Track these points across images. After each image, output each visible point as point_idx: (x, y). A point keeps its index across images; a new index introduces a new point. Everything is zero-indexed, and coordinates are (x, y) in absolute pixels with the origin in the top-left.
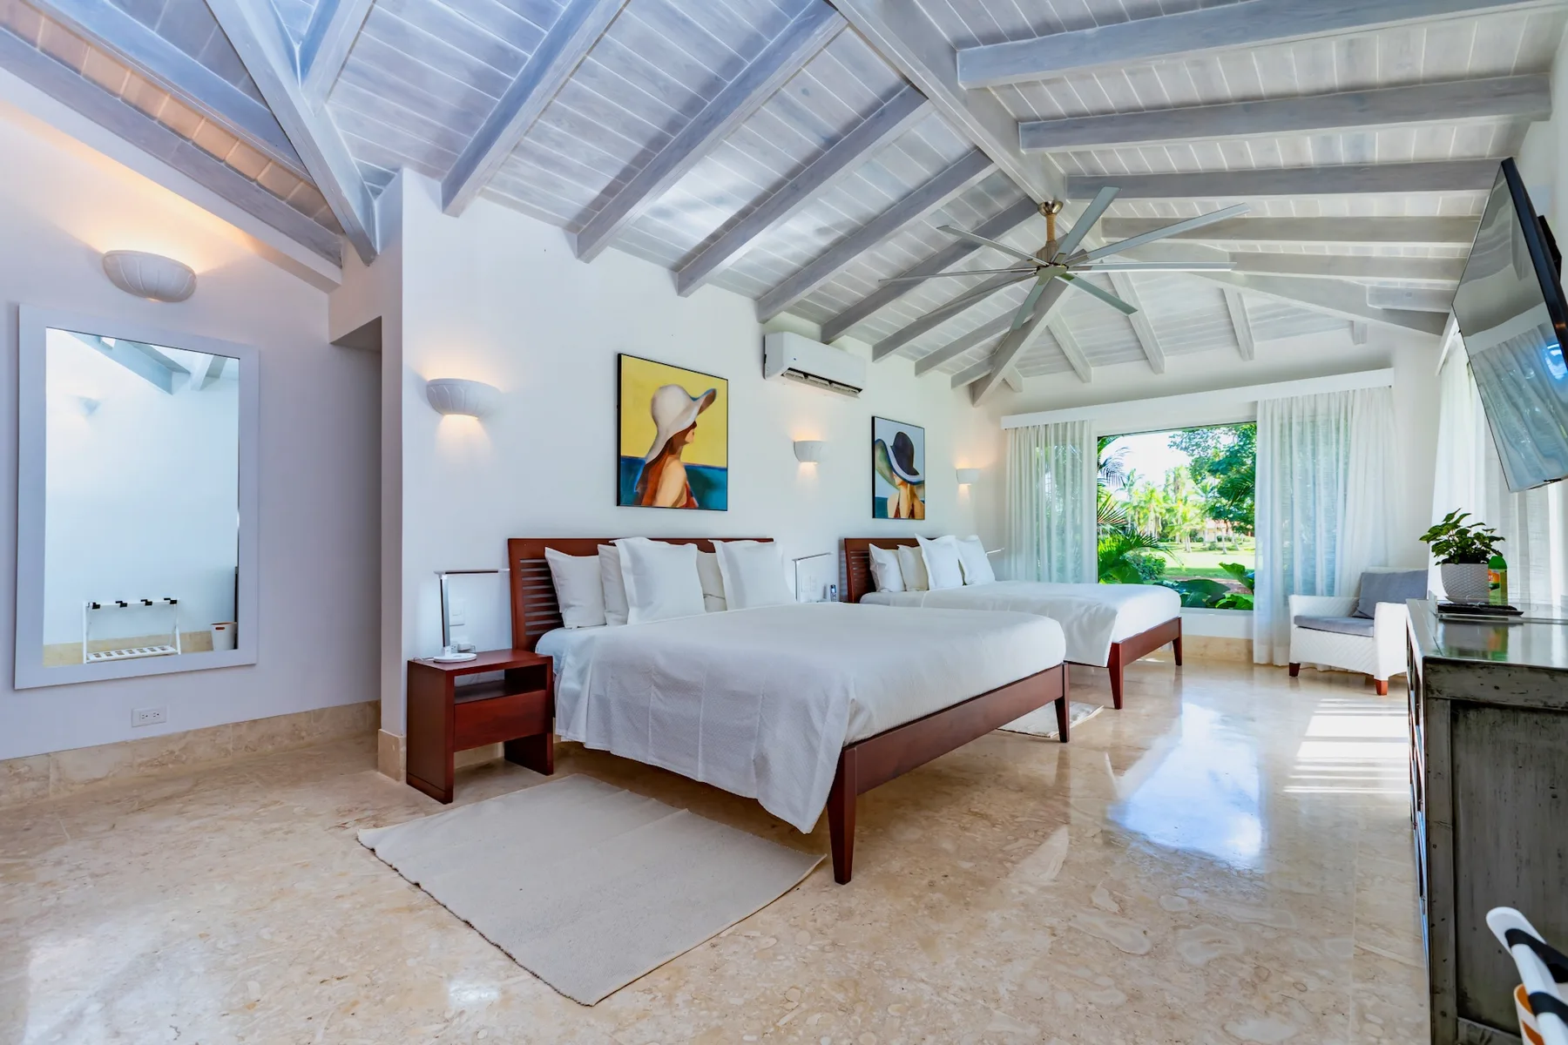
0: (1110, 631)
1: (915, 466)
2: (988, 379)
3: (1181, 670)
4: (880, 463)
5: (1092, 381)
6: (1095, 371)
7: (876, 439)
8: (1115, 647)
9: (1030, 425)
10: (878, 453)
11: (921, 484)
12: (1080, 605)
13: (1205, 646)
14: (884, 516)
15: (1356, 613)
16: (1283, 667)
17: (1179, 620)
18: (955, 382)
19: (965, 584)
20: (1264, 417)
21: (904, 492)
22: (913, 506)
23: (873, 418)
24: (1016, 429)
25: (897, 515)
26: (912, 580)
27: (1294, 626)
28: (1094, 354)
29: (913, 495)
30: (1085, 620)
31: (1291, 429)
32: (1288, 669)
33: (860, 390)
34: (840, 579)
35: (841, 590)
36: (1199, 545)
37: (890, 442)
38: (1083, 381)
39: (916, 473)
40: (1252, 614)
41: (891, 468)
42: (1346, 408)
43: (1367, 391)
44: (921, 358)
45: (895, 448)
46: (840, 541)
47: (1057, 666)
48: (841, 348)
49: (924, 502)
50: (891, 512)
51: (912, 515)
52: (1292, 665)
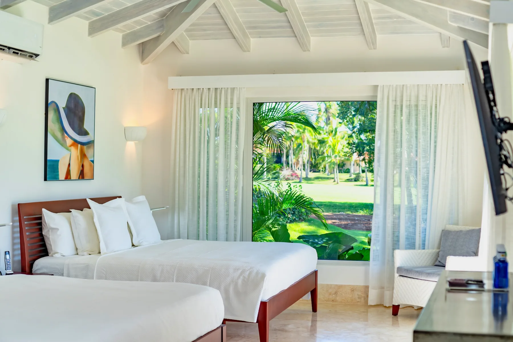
0: (260, 291)
1: (87, 126)
2: (157, 40)
3: (316, 316)
4: (53, 126)
5: (251, 52)
6: (253, 42)
7: (49, 101)
8: (263, 305)
9: (195, 88)
10: (51, 115)
11: (90, 144)
12: (236, 269)
13: (336, 293)
14: (56, 178)
15: (437, 263)
16: (389, 307)
17: (316, 272)
18: (126, 41)
19: (133, 245)
20: (383, 99)
21: (75, 152)
22: (83, 166)
23: (47, 80)
24: (182, 89)
25: (68, 177)
26: (84, 244)
27: (396, 275)
28: (255, 28)
29: (83, 155)
30: (240, 281)
31: (402, 111)
32: (391, 309)
33: (37, 55)
34: (14, 244)
35: (14, 256)
36: (346, 176)
37: (62, 104)
38: (244, 51)
39: (86, 133)
40: (369, 265)
41: (63, 130)
42: (436, 97)
43: (449, 85)
44: (95, 19)
45: (68, 110)
46: (13, 206)
47: (218, 328)
48: (19, 14)
49: (93, 161)
50: (62, 173)
51: (82, 176)
52: (394, 306)
